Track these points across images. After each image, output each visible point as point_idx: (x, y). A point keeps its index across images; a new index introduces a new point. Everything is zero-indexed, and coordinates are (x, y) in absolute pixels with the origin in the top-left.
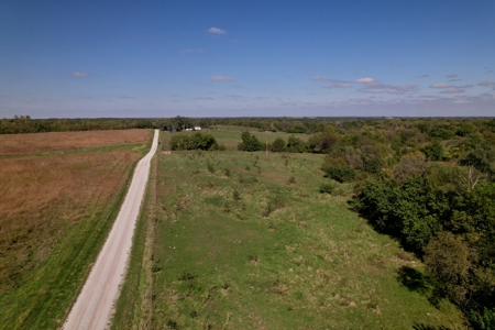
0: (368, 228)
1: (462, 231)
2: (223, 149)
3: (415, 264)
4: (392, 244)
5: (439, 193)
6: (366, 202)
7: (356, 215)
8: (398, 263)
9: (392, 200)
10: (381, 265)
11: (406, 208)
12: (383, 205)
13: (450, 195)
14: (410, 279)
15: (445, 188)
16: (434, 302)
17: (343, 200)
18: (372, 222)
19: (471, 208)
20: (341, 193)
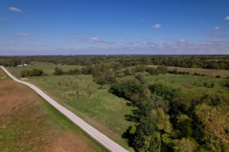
0: (116, 97)
1: (137, 93)
2: (47, 75)
3: (129, 102)
5: (132, 86)
6: (114, 90)
7: (112, 94)
8: (126, 102)
9: (122, 89)
10: (122, 103)
11: (125, 90)
12: (120, 90)
13: (134, 86)
14: (128, 104)
15: (133, 85)
16: (133, 107)
17: (106, 90)
18: (117, 95)
19: (138, 88)
20: (105, 89)
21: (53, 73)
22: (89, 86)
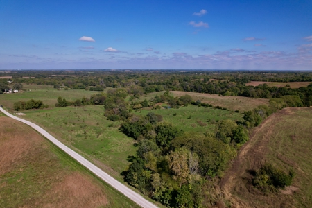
0: (126, 136)
2: (47, 107)
3: (136, 142)
4: (132, 139)
6: (124, 129)
7: (122, 133)
8: (133, 143)
9: (131, 128)
10: (130, 143)
11: (134, 130)
12: (129, 130)
14: (135, 145)
15: (142, 125)
17: (117, 128)
18: (127, 134)
19: (146, 129)
21: (54, 104)
22: (98, 124)
